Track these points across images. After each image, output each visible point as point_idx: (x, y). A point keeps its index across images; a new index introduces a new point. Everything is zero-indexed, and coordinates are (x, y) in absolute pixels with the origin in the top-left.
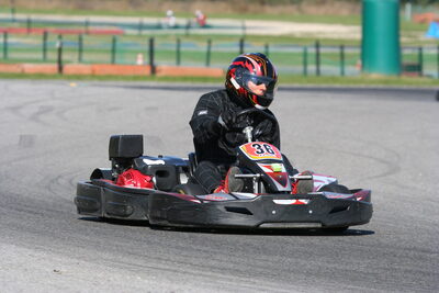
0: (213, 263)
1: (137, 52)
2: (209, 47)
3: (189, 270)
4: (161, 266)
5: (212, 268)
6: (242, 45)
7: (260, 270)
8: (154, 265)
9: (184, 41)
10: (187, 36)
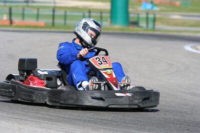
0: (39, 115)
1: (3, 14)
2: (38, 12)
3: (28, 119)
4: (14, 116)
5: (39, 118)
6: (54, 11)
7: (62, 119)
8: (10, 116)
9: (26, 9)
10: (28, 6)
